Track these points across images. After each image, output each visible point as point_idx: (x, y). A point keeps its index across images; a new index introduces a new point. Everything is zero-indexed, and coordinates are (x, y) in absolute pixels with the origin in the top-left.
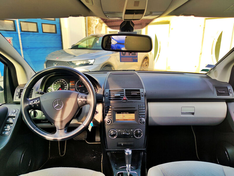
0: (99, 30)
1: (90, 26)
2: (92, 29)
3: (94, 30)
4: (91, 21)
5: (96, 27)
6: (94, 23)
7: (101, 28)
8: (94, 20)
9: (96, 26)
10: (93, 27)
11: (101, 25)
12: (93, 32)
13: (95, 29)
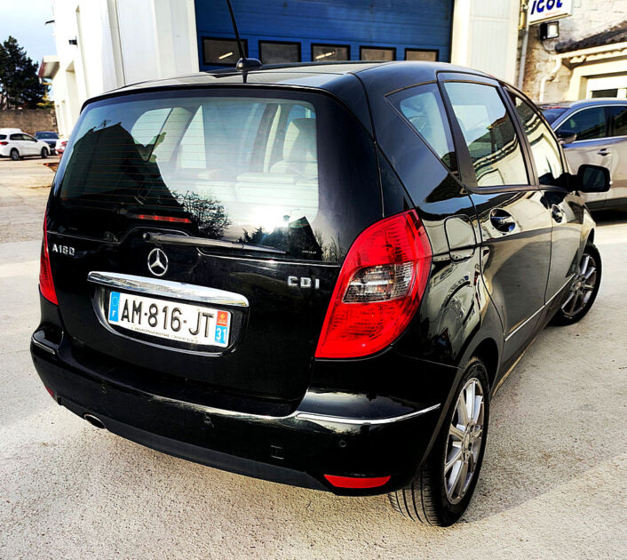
0: (558, 88)
1: (532, 80)
2: (537, 86)
3: (542, 90)
4: (537, 65)
5: (551, 81)
6: (546, 69)
7: (569, 82)
8: (547, 61)
9: (549, 79)
10: (540, 82)
11: (569, 73)
12: (538, 95)
13: (546, 86)
